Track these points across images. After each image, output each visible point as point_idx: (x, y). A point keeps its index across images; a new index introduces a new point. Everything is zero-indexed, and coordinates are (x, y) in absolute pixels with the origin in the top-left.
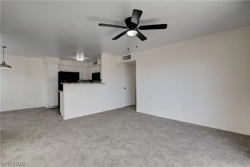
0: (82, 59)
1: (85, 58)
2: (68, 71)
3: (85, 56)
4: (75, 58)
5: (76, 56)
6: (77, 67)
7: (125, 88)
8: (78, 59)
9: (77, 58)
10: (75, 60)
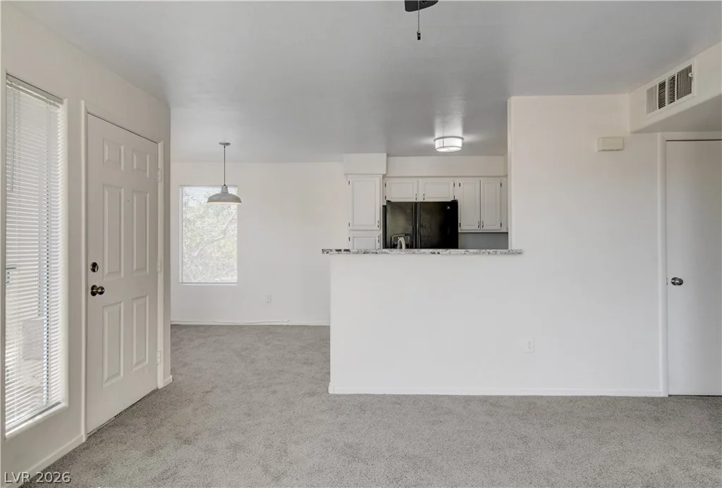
0: (457, 144)
1: (468, 138)
2: (420, 200)
3: (466, 130)
4: (429, 141)
5: (431, 133)
6: (457, 181)
7: (678, 282)
8: (438, 144)
9: (437, 141)
10: (430, 151)
